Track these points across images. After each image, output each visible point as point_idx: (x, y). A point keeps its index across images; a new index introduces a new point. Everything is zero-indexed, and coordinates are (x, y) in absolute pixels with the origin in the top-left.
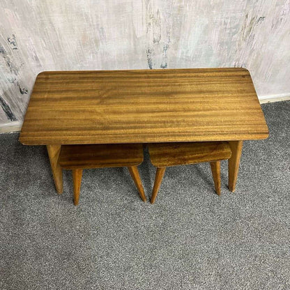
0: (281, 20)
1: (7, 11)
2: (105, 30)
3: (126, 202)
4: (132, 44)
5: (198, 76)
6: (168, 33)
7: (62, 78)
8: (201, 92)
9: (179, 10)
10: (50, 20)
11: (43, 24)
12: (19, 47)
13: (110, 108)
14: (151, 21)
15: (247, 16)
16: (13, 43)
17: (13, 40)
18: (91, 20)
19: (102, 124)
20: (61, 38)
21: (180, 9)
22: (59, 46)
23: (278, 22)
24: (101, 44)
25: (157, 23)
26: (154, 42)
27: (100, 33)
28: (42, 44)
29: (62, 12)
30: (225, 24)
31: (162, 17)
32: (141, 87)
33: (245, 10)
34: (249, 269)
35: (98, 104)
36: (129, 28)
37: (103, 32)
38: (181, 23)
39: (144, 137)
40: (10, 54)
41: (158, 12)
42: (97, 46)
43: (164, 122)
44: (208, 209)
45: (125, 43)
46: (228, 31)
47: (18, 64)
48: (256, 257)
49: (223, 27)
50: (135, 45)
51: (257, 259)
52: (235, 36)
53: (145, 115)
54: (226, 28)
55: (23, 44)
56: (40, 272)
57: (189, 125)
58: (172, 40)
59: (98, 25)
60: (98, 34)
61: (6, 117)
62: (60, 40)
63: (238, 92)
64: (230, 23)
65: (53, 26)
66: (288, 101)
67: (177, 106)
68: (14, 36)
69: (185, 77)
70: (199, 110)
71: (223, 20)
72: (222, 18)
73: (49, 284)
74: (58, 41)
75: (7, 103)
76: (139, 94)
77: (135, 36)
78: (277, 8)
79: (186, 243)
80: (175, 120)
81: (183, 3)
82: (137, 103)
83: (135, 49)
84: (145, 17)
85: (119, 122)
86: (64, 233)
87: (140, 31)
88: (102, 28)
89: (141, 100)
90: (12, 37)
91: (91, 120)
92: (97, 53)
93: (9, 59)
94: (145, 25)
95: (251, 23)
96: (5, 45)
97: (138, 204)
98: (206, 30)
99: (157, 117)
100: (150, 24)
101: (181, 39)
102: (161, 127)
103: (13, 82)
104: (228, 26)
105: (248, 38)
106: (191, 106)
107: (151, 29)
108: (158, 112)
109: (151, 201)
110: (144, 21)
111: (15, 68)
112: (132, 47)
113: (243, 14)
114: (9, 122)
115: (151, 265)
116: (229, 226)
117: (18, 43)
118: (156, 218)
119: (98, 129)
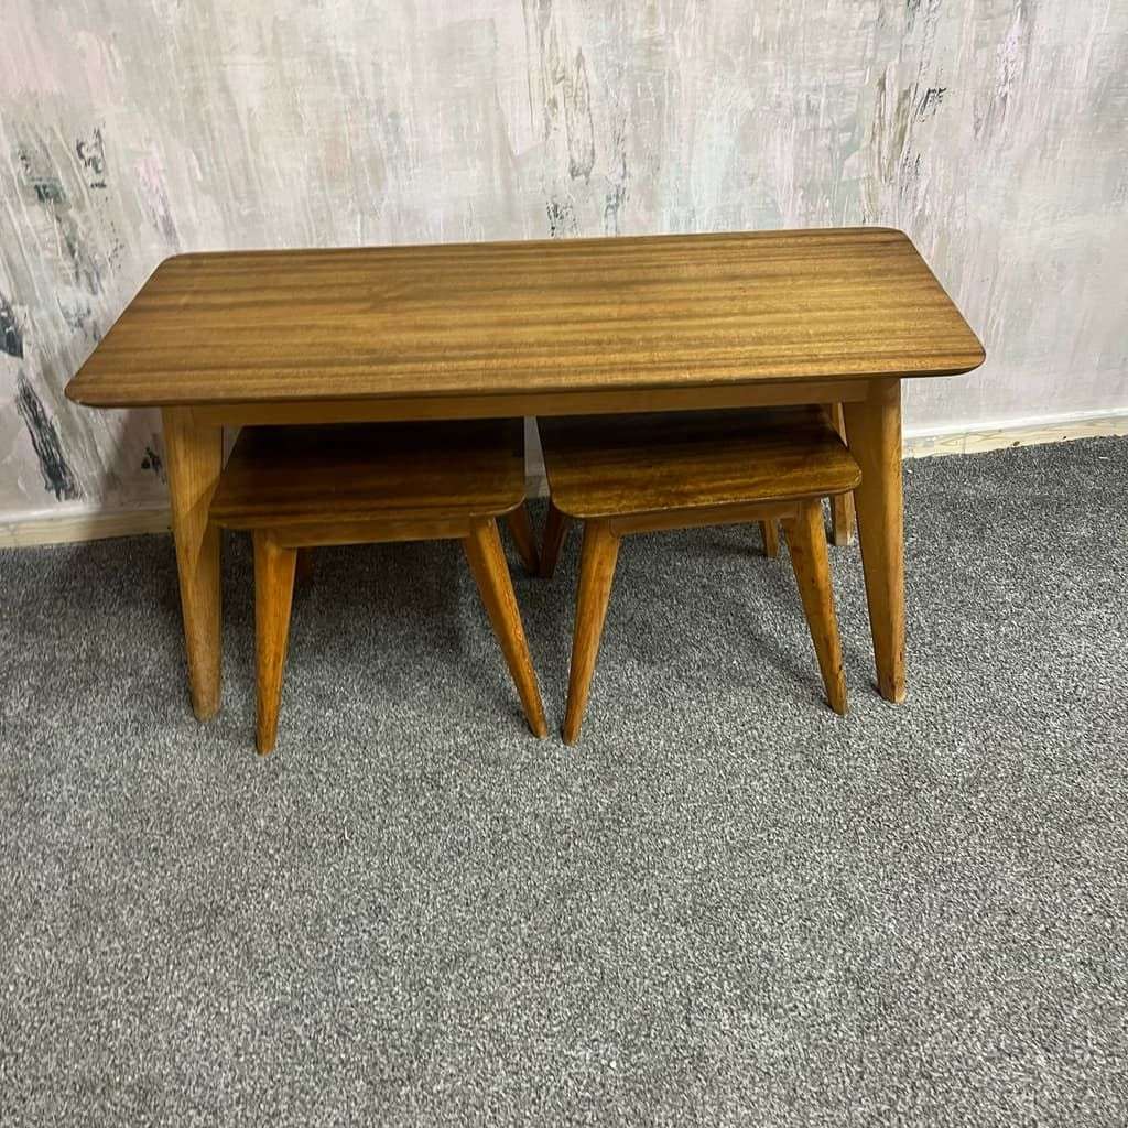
0: (1004, 99)
1: (83, 39)
2: (405, 123)
3: (463, 740)
4: (498, 183)
5: (724, 248)
6: (618, 139)
7: (248, 265)
8: (734, 278)
9: (650, 54)
10: (222, 79)
11: (197, 93)
12: (111, 181)
13: (404, 319)
14: (557, 91)
15: (882, 84)
16: (93, 162)
17: (94, 153)
18: (357, 82)
19: (373, 351)
20: (255, 150)
21: (652, 48)
22: (249, 181)
23: (992, 109)
24: (390, 175)
25: (578, 99)
26: (574, 173)
27: (387, 132)
28: (190, 169)
29: (262, 51)
30: (812, 111)
31: (594, 80)
32: (519, 273)
33: (872, 61)
34: (985, 957)
35: (364, 312)
36: (486, 120)
37: (397, 130)
38: (660, 104)
39: (523, 376)
40: (80, 206)
41: (580, 60)
42: (379, 183)
43: (599, 343)
44: (797, 757)
45: (474, 173)
46: (825, 141)
47: (102, 247)
48: (1011, 913)
49: (805, 122)
50: (507, 184)
51: (1017, 920)
52: (852, 161)
53: (528, 330)
54: (815, 129)
55: (126, 169)
56: (82, 975)
57: (687, 347)
58: (633, 169)
59: (380, 102)
60: (380, 136)
61: (40, 481)
62: (251, 156)
63: (868, 273)
64: (829, 107)
65: (230, 101)
66: (1089, 440)
67: (645, 310)
68: (98, 134)
69: (680, 249)
70: (727, 315)
71: (802, 96)
72: (796, 89)
73: (112, 1016)
74: (245, 162)
75: (49, 413)
76: (512, 288)
77: (506, 151)
78: (983, 54)
79: (707, 870)
80: (638, 336)
81: (661, 29)
82: (501, 307)
83: (509, 197)
84: (535, 76)
85: (433, 346)
86: (202, 841)
87: (524, 126)
88: (394, 115)
89: (518, 299)
90: (91, 141)
91: (334, 345)
92: (374, 213)
93: (74, 227)
94: (538, 105)
95: (900, 112)
96: (67, 167)
97: (512, 743)
98: (749, 136)
99: (573, 332)
100: (554, 104)
101: (665, 163)
102: (586, 353)
103: (80, 324)
104: (823, 122)
105: (897, 170)
106: (697, 308)
107: (560, 121)
108: (577, 322)
109: (565, 733)
110: (536, 92)
111: (93, 264)
112: (499, 191)
113: (869, 78)
114: (49, 504)
115: (558, 947)
116: (886, 812)
117: (111, 163)
118: (584, 787)
119: (357, 363)
